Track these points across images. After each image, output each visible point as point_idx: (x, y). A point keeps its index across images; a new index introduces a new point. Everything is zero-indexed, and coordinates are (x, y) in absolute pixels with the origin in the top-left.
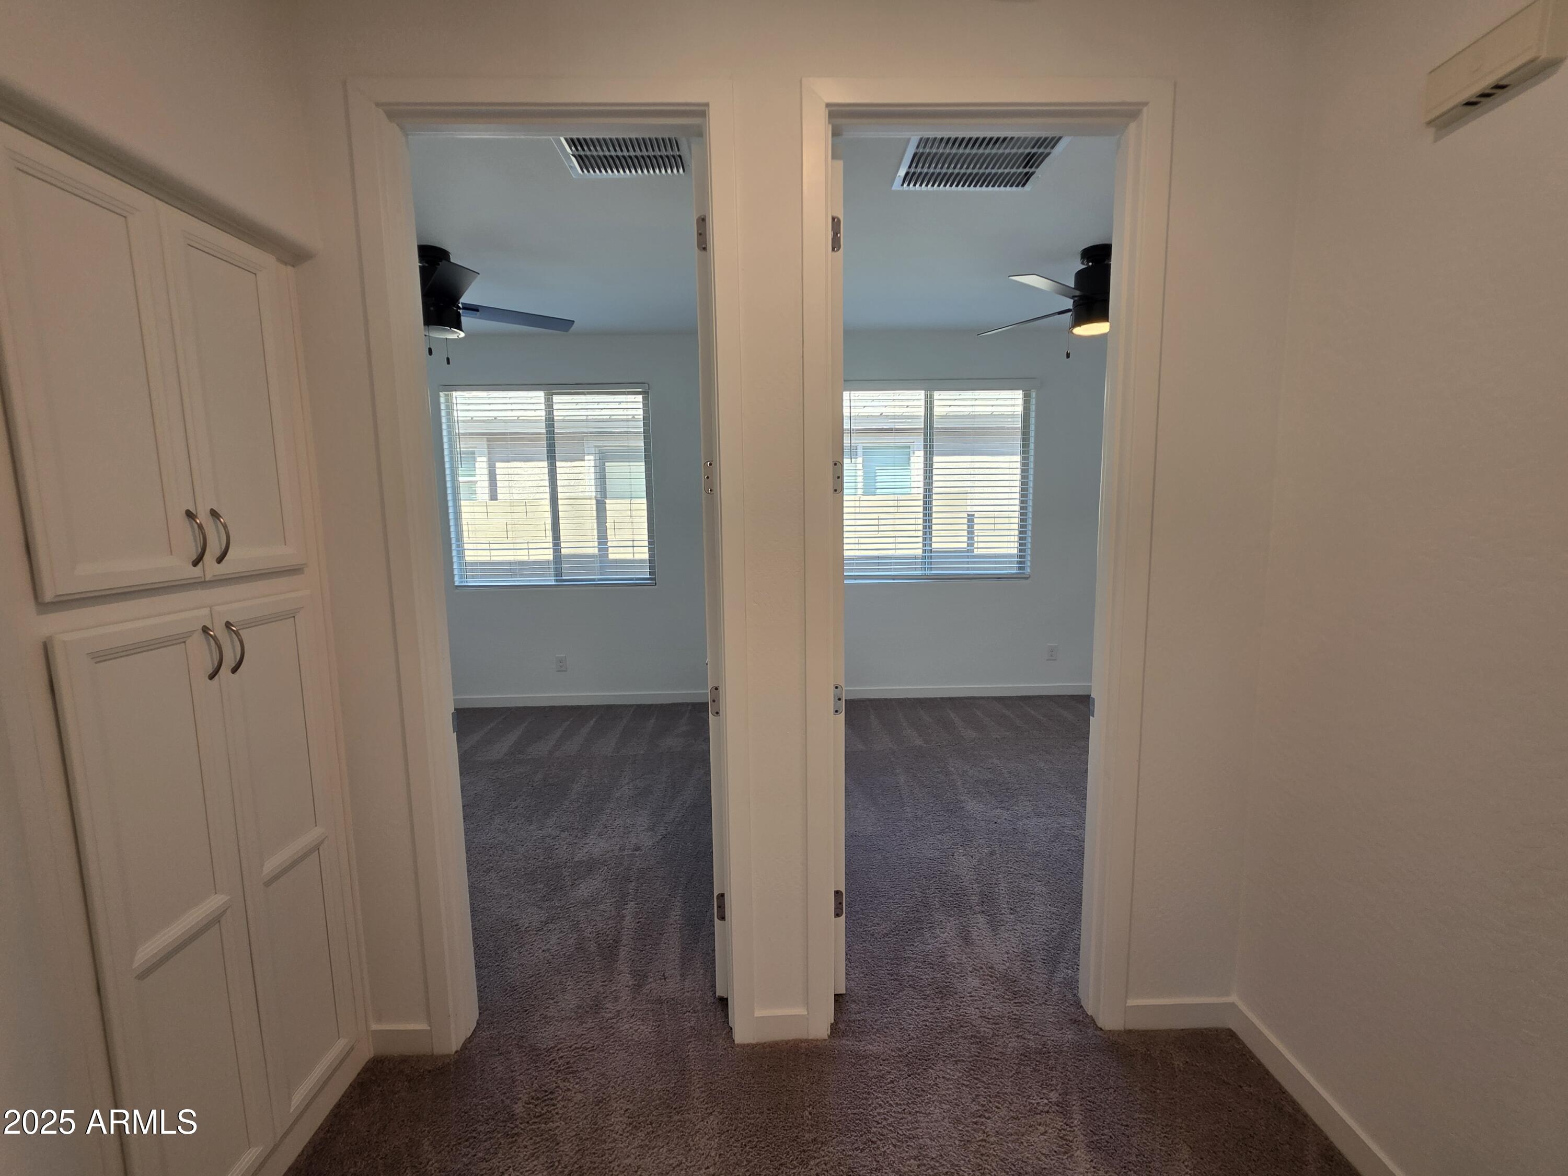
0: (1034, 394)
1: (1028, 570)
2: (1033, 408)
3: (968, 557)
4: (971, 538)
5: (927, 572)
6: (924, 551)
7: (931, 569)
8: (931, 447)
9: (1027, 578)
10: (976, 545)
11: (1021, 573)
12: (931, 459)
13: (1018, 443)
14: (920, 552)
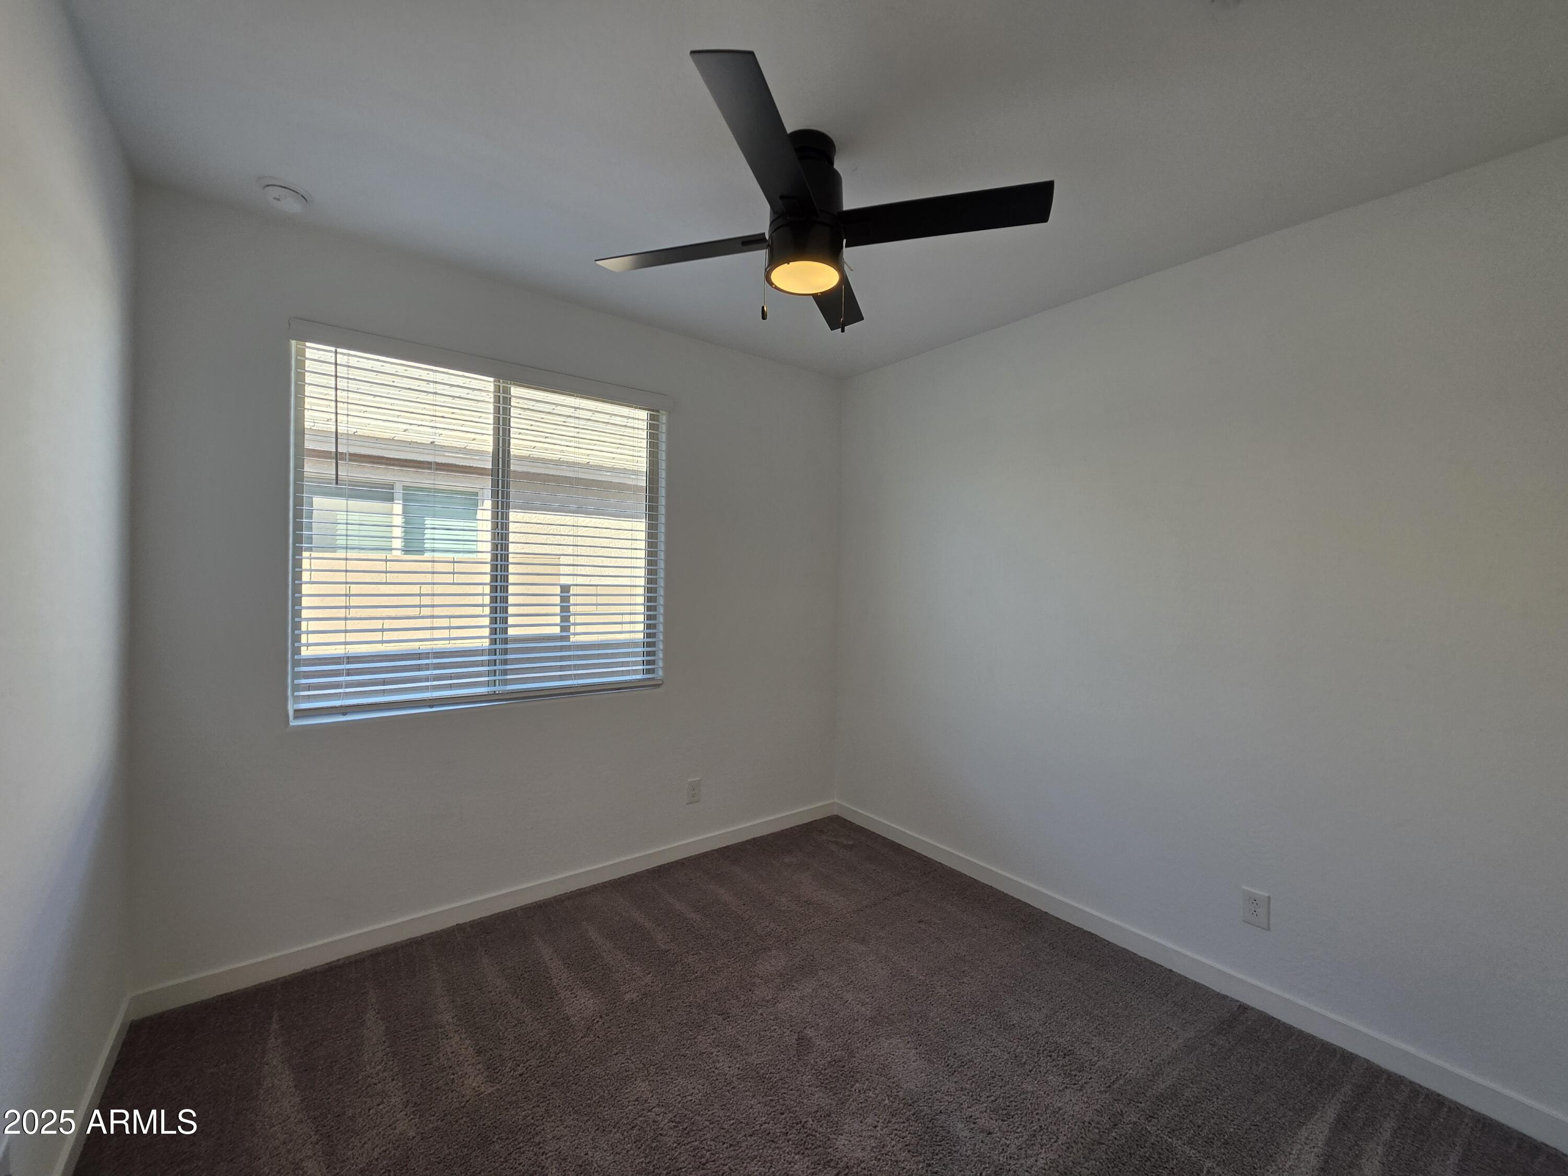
0: (664, 419)
1: (660, 673)
2: (663, 456)
3: (562, 648)
4: (565, 619)
5: (498, 689)
6: (494, 642)
7: (505, 682)
8: (506, 495)
9: (658, 686)
10: (572, 629)
11: (649, 679)
12: (506, 517)
13: (643, 505)
14: (486, 643)
